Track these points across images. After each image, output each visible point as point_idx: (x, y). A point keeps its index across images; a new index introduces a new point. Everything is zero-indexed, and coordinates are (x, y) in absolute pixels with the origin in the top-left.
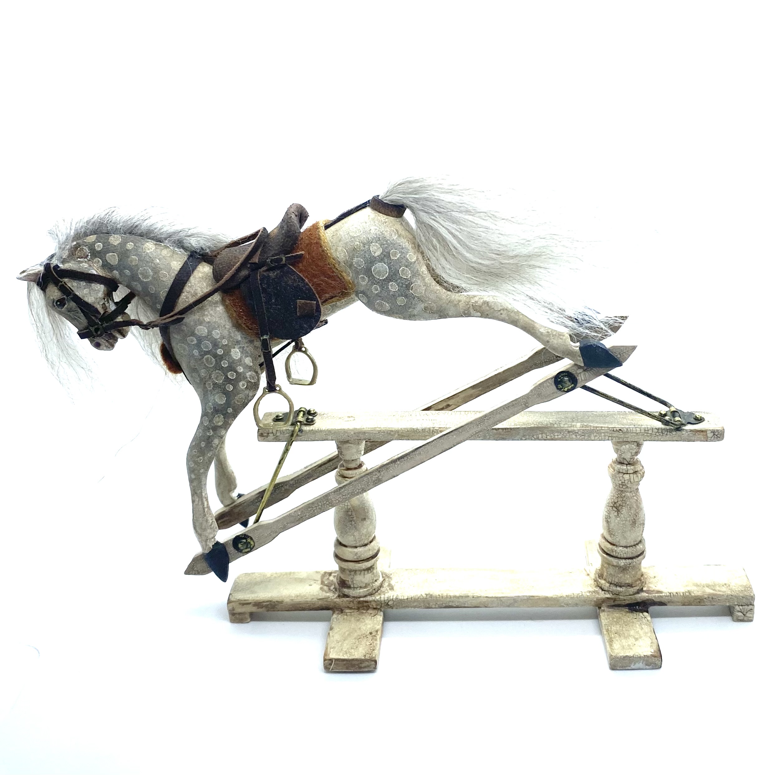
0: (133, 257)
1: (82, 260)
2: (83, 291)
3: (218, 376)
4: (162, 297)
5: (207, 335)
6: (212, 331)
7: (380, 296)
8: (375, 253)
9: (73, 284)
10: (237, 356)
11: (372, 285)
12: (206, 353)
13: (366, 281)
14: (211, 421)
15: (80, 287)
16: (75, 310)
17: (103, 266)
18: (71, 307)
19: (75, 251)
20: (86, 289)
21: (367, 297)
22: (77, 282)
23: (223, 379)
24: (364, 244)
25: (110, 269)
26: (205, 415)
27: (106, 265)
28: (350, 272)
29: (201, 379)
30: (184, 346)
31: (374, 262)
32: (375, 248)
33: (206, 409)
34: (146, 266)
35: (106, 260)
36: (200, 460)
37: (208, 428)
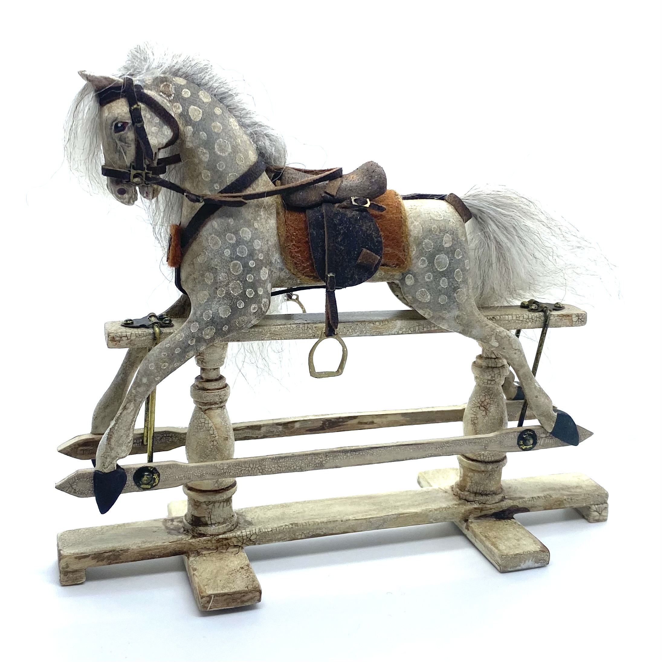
1: (164, 96)
2: (152, 127)
3: (236, 288)
4: (228, 179)
5: (248, 241)
6: (255, 240)
7: (428, 286)
8: (446, 243)
9: (146, 114)
10: (264, 276)
11: (428, 271)
12: (238, 258)
13: (425, 266)
14: (200, 330)
15: (151, 123)
16: (128, 143)
17: (181, 115)
18: (126, 137)
19: (161, 84)
20: (155, 128)
21: (416, 280)
22: (151, 115)
23: (239, 293)
24: (441, 231)
25: (187, 121)
26: (196, 321)
27: (185, 115)
28: (415, 249)
29: (215, 282)
30: (219, 240)
31: (441, 251)
32: (447, 239)
33: (201, 315)
34: (228, 140)
35: (188, 110)
36: (164, 366)
37: (193, 336)
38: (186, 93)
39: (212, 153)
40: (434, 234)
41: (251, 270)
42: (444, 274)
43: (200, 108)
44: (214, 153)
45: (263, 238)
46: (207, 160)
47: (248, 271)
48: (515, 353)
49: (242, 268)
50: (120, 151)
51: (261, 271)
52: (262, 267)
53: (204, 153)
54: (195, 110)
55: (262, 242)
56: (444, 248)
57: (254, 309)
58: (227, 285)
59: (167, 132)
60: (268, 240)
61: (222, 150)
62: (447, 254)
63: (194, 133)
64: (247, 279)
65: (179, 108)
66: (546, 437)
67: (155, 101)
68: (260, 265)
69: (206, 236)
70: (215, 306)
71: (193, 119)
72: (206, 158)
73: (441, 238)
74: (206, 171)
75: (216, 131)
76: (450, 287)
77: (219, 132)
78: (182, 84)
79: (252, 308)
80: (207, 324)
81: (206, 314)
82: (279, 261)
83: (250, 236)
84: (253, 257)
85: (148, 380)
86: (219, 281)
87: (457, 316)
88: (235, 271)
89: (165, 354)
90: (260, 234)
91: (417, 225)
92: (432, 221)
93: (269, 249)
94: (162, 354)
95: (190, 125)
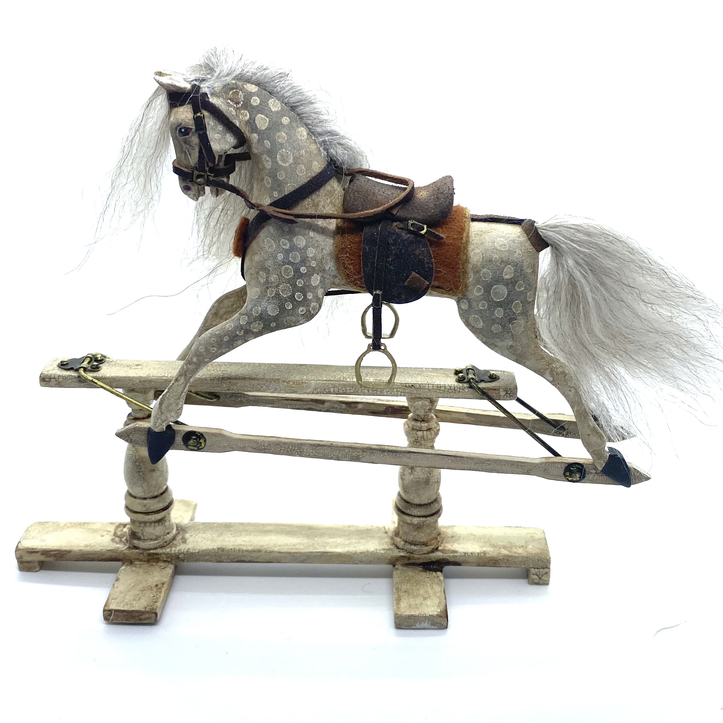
0: (283, 134)
1: (231, 103)
2: (215, 134)
3: (285, 290)
4: (286, 189)
5: (302, 248)
6: (309, 247)
7: (482, 314)
8: (506, 275)
9: (210, 122)
10: (315, 282)
11: (482, 300)
12: (290, 263)
13: (480, 294)
14: (249, 323)
15: (215, 130)
16: (193, 147)
17: (248, 123)
18: (191, 141)
19: (230, 91)
20: (218, 135)
21: (470, 306)
22: (215, 123)
23: (288, 295)
24: (502, 262)
25: (253, 129)
26: (246, 314)
27: (251, 123)
28: (472, 277)
29: (267, 282)
30: (274, 244)
31: (499, 282)
32: (509, 270)
33: (252, 310)
34: (290, 151)
35: (255, 118)
36: (213, 350)
37: (241, 327)
38: (255, 101)
39: (274, 162)
40: (494, 265)
41: (301, 276)
42: (500, 304)
43: (267, 117)
44: (276, 162)
45: (318, 247)
46: (269, 167)
47: (298, 276)
49: (293, 273)
50: (186, 153)
51: (313, 277)
52: (314, 274)
53: (268, 161)
54: (262, 119)
55: (316, 250)
56: (503, 279)
57: (302, 311)
58: (277, 286)
59: (230, 139)
60: (322, 249)
61: (284, 161)
62: (507, 285)
63: (259, 140)
64: (297, 284)
65: (246, 115)
66: (596, 473)
68: (311, 271)
70: (264, 304)
71: (259, 127)
72: (268, 165)
73: (501, 269)
75: (280, 141)
76: (506, 317)
77: (283, 142)
78: (253, 91)
79: (300, 309)
80: (256, 319)
81: (255, 310)
82: (333, 269)
83: (304, 244)
84: (305, 263)
86: (270, 281)
87: (510, 346)
88: (286, 275)
89: (214, 339)
90: (315, 242)
91: (478, 253)
92: (495, 250)
93: (323, 258)
94: (212, 339)
95: (256, 133)
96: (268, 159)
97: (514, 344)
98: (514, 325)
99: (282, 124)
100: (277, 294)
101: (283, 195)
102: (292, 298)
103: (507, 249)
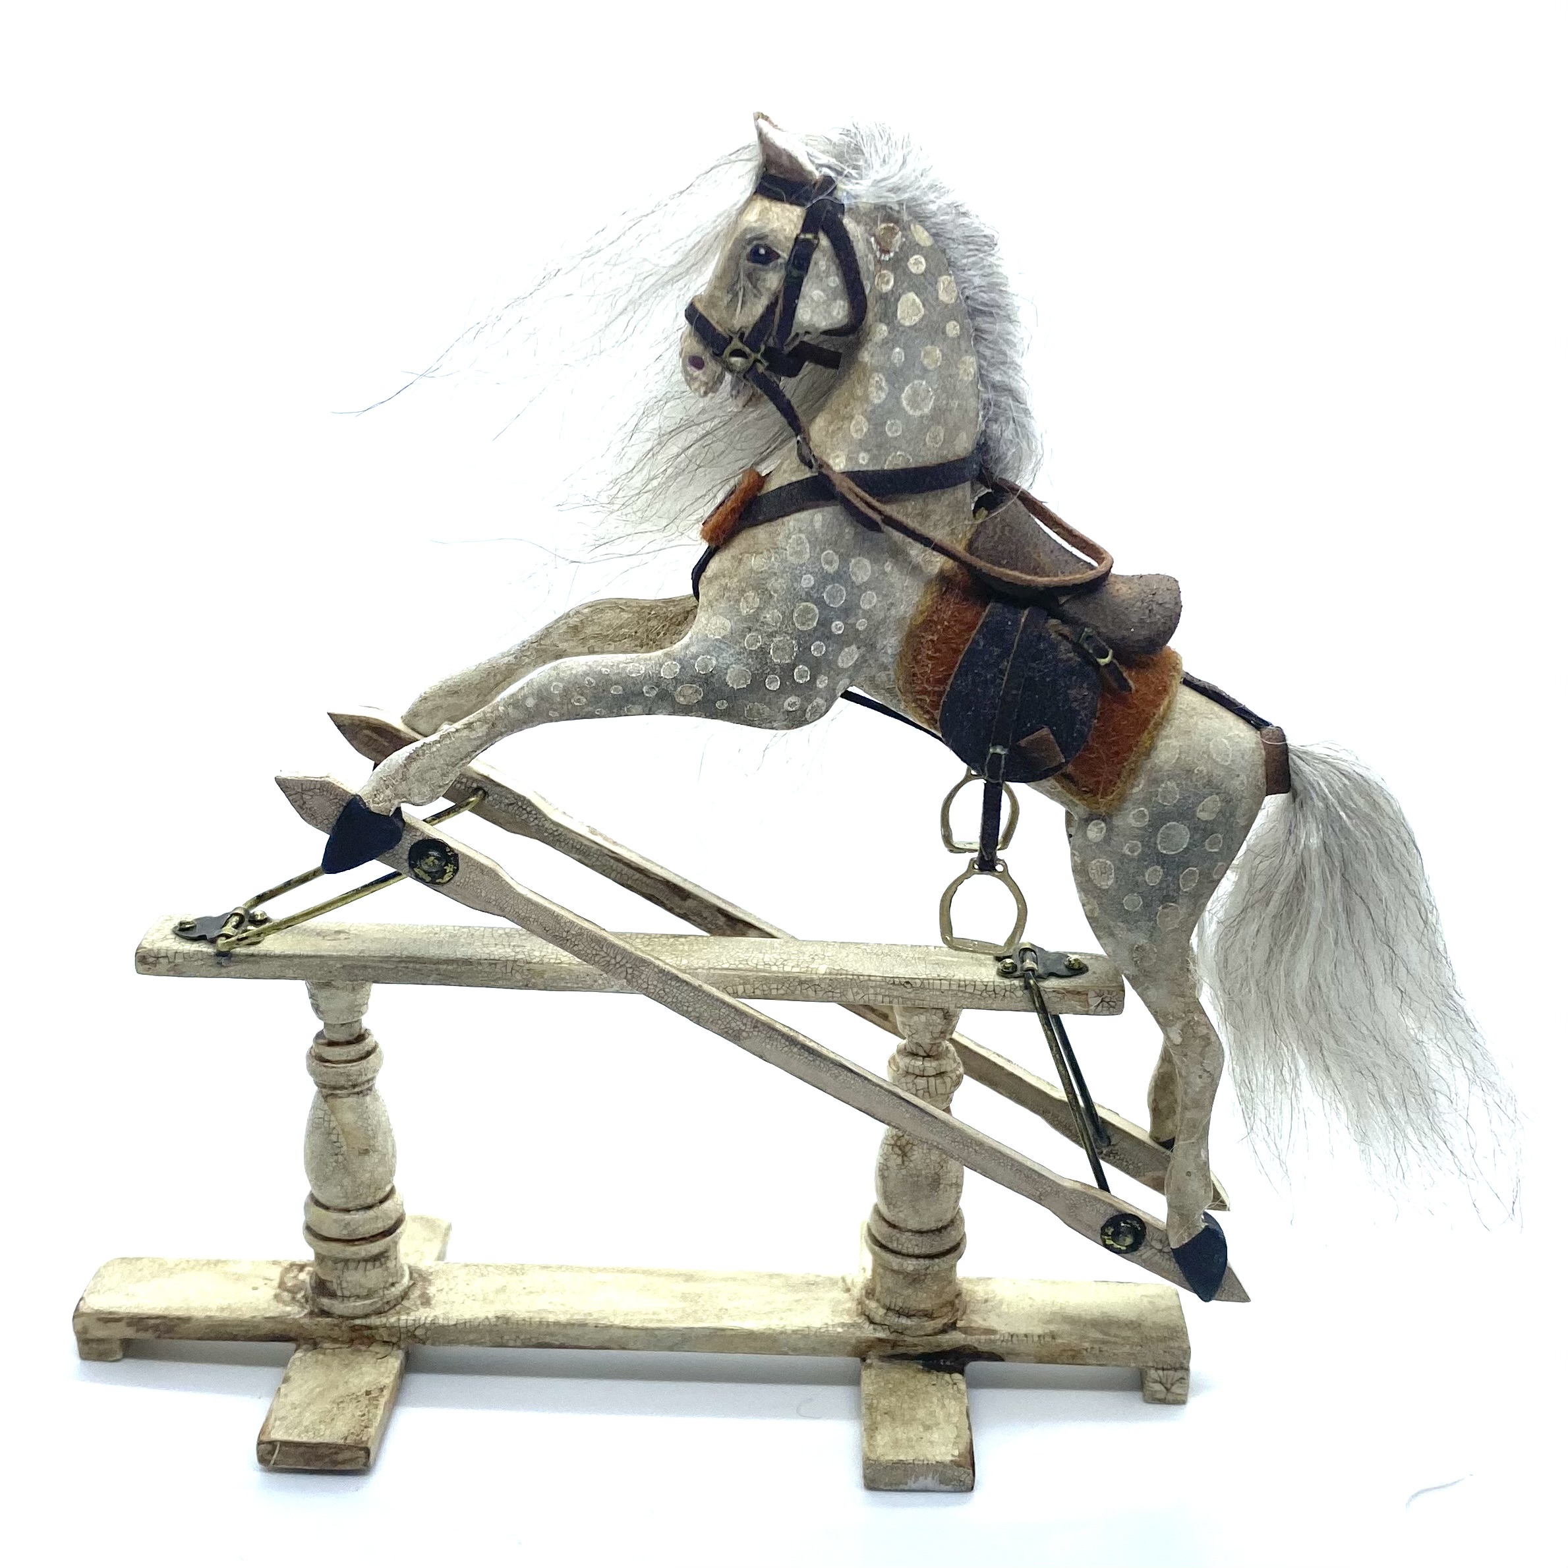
2: (816, 289)
3: (783, 649)
4: (890, 458)
5: (857, 584)
6: (871, 589)
7: (1122, 863)
8: (1203, 810)
9: (823, 261)
11: (1135, 837)
12: (819, 602)
13: (1138, 824)
14: (677, 680)
15: (821, 280)
16: (759, 291)
17: (883, 297)
18: (762, 278)
19: (883, 222)
20: (822, 294)
21: (1107, 840)
22: (828, 267)
23: (783, 661)
24: (1209, 783)
25: (885, 314)
26: (681, 661)
27: (889, 301)
28: (1141, 786)
29: (755, 617)
30: (808, 550)
31: (1185, 818)
32: (1211, 805)
33: (695, 657)
34: (935, 391)
35: (900, 296)
36: (579, 700)
37: (657, 682)
38: (917, 265)
39: (894, 396)
40: (1191, 781)
41: (828, 637)
42: (1162, 860)
43: (924, 305)
44: (898, 399)
45: (886, 595)
46: (877, 401)
47: (823, 634)
48: (1200, 1077)
49: (815, 624)
50: (736, 295)
51: (846, 650)
52: (850, 645)
53: (880, 388)
54: (914, 304)
55: (880, 602)
56: (1194, 815)
57: (792, 704)
58: (771, 635)
59: (838, 313)
60: (892, 604)
61: (914, 404)
62: (1194, 830)
63: (885, 342)
64: (812, 648)
65: (888, 282)
66: (1160, 1251)
67: (852, 247)
68: (850, 637)
69: (792, 529)
70: (727, 656)
71: (899, 317)
72: (878, 397)
73: (1201, 797)
74: (864, 419)
75: (925, 362)
76: (1160, 889)
77: (929, 368)
78: (922, 244)
79: (789, 699)
80: (695, 679)
81: (703, 660)
82: (889, 651)
83: (866, 579)
84: (848, 616)
85: (537, 705)
86: (762, 619)
87: (1138, 947)
88: (800, 620)
89: (592, 681)
90: (886, 585)
91: (1174, 747)
92: (1205, 756)
93: (884, 620)
94: (588, 678)
95: (888, 325)
96: (884, 384)
97: (1148, 948)
98: (1165, 910)
99: (944, 332)
100: (763, 651)
101: (877, 468)
102: (786, 672)
103: (1227, 764)
